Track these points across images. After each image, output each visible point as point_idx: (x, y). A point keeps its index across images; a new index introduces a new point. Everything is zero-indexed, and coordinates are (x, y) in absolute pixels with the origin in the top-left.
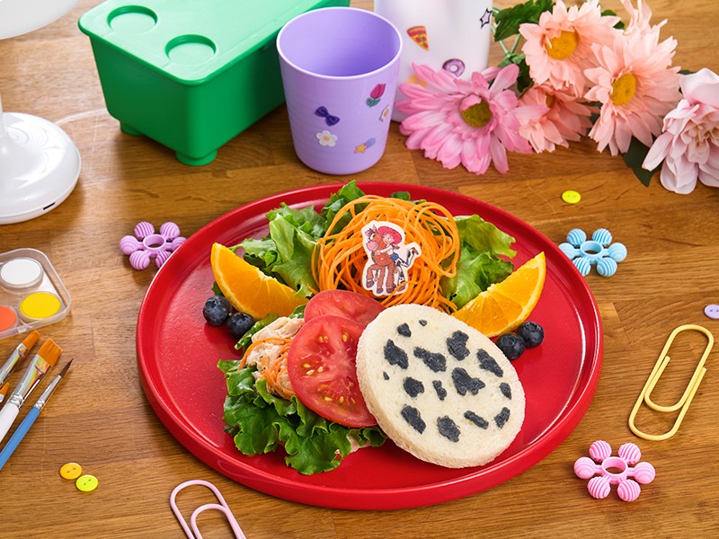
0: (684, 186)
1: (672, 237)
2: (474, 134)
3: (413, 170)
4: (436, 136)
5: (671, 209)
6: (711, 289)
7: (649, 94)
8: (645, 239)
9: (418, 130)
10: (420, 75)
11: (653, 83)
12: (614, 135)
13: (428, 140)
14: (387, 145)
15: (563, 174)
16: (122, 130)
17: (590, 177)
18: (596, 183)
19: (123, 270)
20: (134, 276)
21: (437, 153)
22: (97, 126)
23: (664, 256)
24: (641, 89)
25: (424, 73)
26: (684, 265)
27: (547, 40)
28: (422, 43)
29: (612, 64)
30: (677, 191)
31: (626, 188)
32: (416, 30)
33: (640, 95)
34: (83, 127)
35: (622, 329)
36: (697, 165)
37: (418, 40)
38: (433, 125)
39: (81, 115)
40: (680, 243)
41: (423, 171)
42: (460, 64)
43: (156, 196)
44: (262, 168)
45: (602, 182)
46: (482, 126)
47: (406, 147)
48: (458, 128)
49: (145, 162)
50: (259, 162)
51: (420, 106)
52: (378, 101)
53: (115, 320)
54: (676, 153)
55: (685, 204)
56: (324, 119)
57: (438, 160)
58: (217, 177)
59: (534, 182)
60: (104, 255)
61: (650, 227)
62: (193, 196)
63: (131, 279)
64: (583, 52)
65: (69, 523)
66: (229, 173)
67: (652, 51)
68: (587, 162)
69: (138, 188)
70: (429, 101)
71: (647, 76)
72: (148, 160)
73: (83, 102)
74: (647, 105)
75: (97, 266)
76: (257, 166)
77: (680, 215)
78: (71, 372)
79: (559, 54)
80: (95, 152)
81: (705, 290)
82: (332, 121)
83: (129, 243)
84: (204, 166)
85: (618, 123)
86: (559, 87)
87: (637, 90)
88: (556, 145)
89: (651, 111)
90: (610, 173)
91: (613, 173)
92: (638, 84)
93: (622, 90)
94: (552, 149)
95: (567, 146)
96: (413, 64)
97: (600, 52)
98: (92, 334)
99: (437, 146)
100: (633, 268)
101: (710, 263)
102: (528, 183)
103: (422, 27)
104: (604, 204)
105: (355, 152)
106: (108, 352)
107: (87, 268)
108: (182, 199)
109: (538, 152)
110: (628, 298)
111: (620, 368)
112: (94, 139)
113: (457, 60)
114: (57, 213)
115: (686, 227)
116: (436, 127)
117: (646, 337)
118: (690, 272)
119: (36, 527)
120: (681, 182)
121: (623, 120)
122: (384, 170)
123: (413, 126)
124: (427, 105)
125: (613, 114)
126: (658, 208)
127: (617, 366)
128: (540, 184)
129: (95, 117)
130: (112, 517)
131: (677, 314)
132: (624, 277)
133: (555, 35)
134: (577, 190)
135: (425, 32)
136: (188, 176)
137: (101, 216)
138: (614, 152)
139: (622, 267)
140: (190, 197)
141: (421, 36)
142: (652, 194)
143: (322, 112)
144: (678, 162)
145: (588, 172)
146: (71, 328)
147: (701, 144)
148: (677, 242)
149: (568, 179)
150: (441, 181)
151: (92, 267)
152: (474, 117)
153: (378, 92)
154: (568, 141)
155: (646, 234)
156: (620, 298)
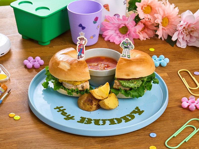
0: (183, 46)
1: (181, 58)
2: (123, 36)
3: (106, 45)
4: (113, 36)
5: (180, 52)
6: (194, 69)
7: (172, 23)
8: (174, 58)
9: (107, 35)
10: (107, 19)
11: (173, 20)
12: (163, 34)
13: (111, 37)
14: (98, 40)
15: (149, 45)
16: (22, 38)
17: (157, 45)
18: (158, 47)
19: (25, 69)
20: (28, 70)
21: (113, 41)
22: (15, 37)
23: (180, 62)
24: (170, 22)
25: (108, 18)
26: (185, 64)
27: (143, 8)
28: (107, 9)
29: (162, 13)
30: (181, 47)
31: (167, 47)
32: (106, 5)
33: (169, 24)
34: (11, 37)
35: (170, 78)
36: (186, 41)
37: (106, 8)
38: (111, 34)
39: (11, 35)
40: (184, 59)
41: (109, 45)
42: (118, 15)
43: (33, 52)
44: (63, 46)
45: (160, 46)
46: (125, 34)
47: (104, 40)
48: (119, 34)
49: (30, 45)
50: (62, 44)
51: (108, 28)
52: (97, 22)
53: (23, 80)
54: (181, 37)
55: (184, 50)
56: (81, 28)
57: (114, 42)
58: (51, 48)
59: (141, 47)
60: (19, 66)
61: (175, 56)
62: (44, 52)
63: (27, 71)
64: (153, 12)
65: (12, 127)
66: (54, 47)
67: (173, 11)
68: (155, 42)
69: (28, 51)
70: (110, 27)
71: (171, 18)
72: (30, 44)
73: (11, 32)
74: (172, 26)
75: (17, 68)
76: (62, 45)
77: (183, 53)
78: (10, 92)
79: (146, 12)
80: (15, 43)
81: (192, 69)
82: (83, 28)
83: (26, 62)
84: (46, 45)
85: (164, 31)
86: (147, 20)
87: (168, 23)
88: (146, 38)
89: (172, 28)
90: (162, 44)
91: (163, 44)
92: (169, 21)
93: (164, 22)
94: (145, 39)
95: (149, 38)
96: (105, 16)
97: (158, 10)
98: (16, 84)
99: (113, 39)
100: (171, 65)
101: (193, 63)
102: (139, 47)
103: (107, 4)
104: (161, 51)
105: (90, 38)
106: (21, 87)
107: (14, 69)
108: (41, 53)
109: (141, 40)
110: (171, 71)
111: (170, 87)
112: (15, 40)
113: (118, 14)
114: (5, 57)
115: (185, 56)
116: (112, 34)
117: (176, 80)
118: (187, 65)
119: (2, 128)
120: (182, 45)
121: (165, 30)
122: (98, 45)
123: (106, 34)
124: (110, 28)
125: (162, 28)
126: (177, 52)
127: (169, 87)
128: (142, 47)
129: (14, 35)
130: (25, 125)
131: (185, 75)
132: (169, 67)
133: (145, 6)
134: (153, 48)
135: (108, 6)
136: (42, 48)
137: (17, 57)
138: (163, 39)
139: (168, 65)
140: (43, 52)
141: (107, 7)
142: (174, 49)
143: (80, 25)
144: (181, 39)
145: (156, 44)
146: (10, 82)
147: (187, 35)
148: (183, 59)
149: (150, 46)
150: (114, 47)
151: (15, 69)
152: (123, 31)
153: (96, 19)
154: (150, 38)
155: (174, 57)
156: (168, 72)
